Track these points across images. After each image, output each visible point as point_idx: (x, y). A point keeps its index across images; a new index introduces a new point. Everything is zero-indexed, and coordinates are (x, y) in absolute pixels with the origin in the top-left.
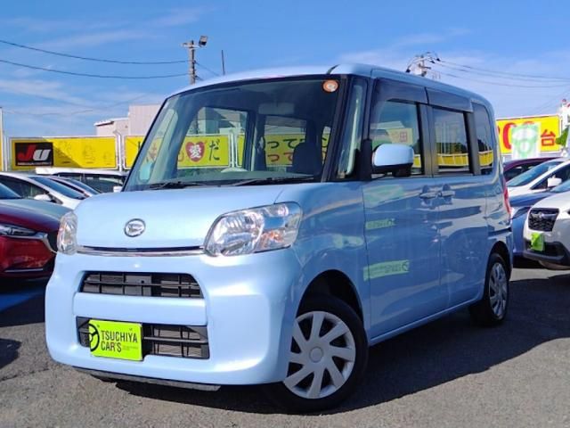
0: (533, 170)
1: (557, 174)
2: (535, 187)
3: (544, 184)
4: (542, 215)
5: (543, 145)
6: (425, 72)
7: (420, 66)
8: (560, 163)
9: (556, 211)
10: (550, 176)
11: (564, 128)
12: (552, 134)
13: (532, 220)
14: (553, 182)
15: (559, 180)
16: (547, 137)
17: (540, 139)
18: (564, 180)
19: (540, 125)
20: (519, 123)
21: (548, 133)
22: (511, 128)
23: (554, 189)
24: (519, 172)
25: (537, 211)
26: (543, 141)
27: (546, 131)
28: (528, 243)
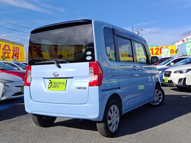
0: (167, 60)
1: (173, 62)
2: (167, 65)
3: (169, 64)
4: (167, 73)
5: (171, 53)
6: (139, 34)
7: (137, 32)
8: (174, 59)
9: (171, 72)
10: (171, 62)
11: (177, 49)
12: (173, 50)
13: (165, 74)
14: (172, 64)
15: (173, 63)
16: (172, 51)
17: (170, 52)
18: (175, 63)
19: (170, 48)
20: (164, 47)
21: (172, 50)
22: (162, 49)
23: (172, 66)
24: (163, 61)
25: (166, 72)
26: (171, 52)
27: (172, 49)
28: (164, 80)
